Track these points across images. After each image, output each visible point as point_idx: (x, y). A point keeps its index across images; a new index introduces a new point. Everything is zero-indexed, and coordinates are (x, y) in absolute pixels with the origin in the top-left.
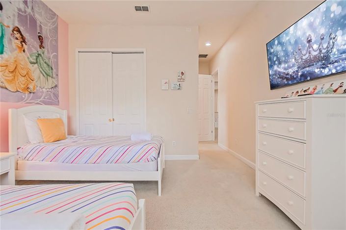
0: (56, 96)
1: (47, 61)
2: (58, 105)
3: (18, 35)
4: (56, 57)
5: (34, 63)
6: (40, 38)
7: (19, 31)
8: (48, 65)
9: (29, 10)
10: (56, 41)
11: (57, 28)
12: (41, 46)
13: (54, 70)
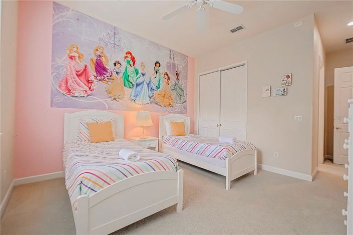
0: (185, 108)
1: (180, 87)
2: (186, 113)
3: (166, 77)
4: (186, 83)
5: (174, 90)
6: (177, 74)
7: (167, 74)
8: (181, 89)
9: (172, 61)
10: (187, 73)
11: (187, 64)
12: (178, 79)
13: (185, 92)
